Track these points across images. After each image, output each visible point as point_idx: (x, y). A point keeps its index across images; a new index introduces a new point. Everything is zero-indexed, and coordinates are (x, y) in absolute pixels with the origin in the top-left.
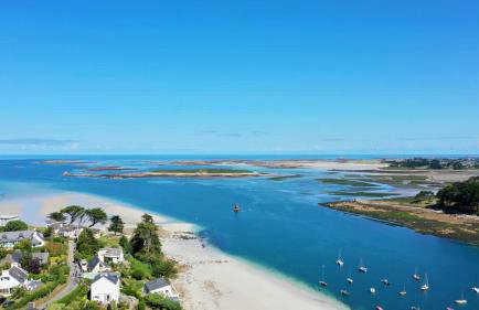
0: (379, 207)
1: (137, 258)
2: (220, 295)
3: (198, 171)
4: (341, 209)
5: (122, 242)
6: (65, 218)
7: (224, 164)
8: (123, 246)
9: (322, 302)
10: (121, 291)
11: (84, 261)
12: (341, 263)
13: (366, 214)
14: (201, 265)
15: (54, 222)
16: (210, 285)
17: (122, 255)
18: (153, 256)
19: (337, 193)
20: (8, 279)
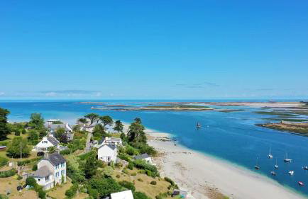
0: (299, 126)
1: (131, 145)
2: (185, 169)
3: (173, 106)
4: (270, 127)
5: (122, 136)
6: (87, 122)
7: (191, 104)
8: (122, 139)
9: (257, 177)
10: (118, 157)
11: (96, 141)
12: (271, 157)
13: (289, 130)
14: (173, 154)
15: (80, 123)
16: (178, 164)
17: (121, 142)
18: (141, 144)
19: (268, 119)
20: (46, 142)
